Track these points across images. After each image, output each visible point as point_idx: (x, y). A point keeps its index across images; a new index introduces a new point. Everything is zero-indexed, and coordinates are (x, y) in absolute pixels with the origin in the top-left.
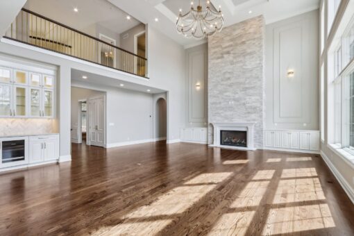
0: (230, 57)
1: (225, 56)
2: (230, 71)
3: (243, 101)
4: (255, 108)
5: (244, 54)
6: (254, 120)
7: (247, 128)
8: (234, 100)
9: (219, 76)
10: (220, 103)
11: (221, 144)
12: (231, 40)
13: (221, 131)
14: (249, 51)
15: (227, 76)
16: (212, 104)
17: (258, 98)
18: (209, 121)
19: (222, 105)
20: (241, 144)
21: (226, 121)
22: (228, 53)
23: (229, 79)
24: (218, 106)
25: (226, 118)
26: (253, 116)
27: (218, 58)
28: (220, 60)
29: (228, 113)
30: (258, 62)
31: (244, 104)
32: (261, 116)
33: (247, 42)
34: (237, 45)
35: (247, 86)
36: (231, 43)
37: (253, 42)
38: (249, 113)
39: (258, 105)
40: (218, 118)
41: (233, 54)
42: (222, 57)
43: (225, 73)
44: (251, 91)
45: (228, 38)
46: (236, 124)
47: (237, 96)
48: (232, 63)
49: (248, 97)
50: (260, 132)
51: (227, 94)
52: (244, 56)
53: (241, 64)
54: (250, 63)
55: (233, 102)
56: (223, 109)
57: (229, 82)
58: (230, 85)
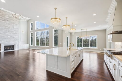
0: (9, 22)
1: (6, 21)
2: (8, 27)
3: (13, 37)
4: (17, 39)
5: (14, 23)
6: (16, 42)
8: (10, 36)
9: (3, 27)
10: (4, 36)
12: (9, 17)
13: (4, 46)
14: (15, 23)
21: (7, 43)
22: (8, 20)
23: (8, 29)
24: (3, 37)
25: (7, 41)
26: (16, 41)
27: (3, 20)
28: (3, 21)
31: (14, 38)
32: (19, 41)
33: (15, 21)
34: (11, 19)
35: (15, 33)
36: (9, 18)
37: (17, 21)
38: (15, 40)
40: (3, 42)
42: (5, 21)
43: (6, 27)
45: (8, 16)
46: (11, 43)
47: (11, 35)
48: (9, 24)
49: (15, 36)
50: (18, 46)
51: (8, 34)
52: (14, 24)
53: (13, 26)
55: (9, 37)
56: (5, 38)
57: (8, 30)
58: (8, 31)
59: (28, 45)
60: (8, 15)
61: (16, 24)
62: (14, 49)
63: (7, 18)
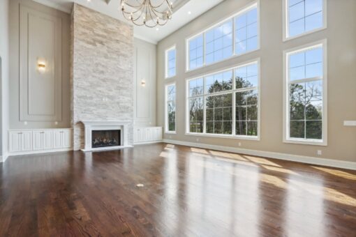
0: (104, 50)
1: (98, 45)
3: (117, 100)
4: (128, 108)
5: (117, 52)
6: (127, 119)
7: (122, 127)
8: (109, 97)
9: (89, 65)
10: (91, 98)
12: (106, 31)
13: (93, 131)
14: (123, 52)
15: (101, 68)
16: (80, 97)
17: (129, 99)
18: (76, 119)
19: (94, 101)
20: (113, 144)
21: (99, 120)
22: (101, 43)
23: (102, 72)
24: (89, 101)
26: (126, 115)
27: (89, 43)
28: (90, 46)
29: (101, 111)
30: (130, 66)
31: (118, 103)
32: (132, 116)
33: (121, 43)
34: (111, 40)
35: (121, 86)
36: (105, 34)
37: (126, 46)
38: (122, 112)
39: (130, 105)
40: (88, 116)
41: (108, 47)
42: (94, 45)
43: (97, 65)
44: (124, 92)
45: (101, 26)
46: (110, 123)
47: (111, 94)
48: (106, 57)
49: (121, 97)
50: (131, 130)
51: (99, 89)
52: (119, 55)
53: (116, 62)
54: (124, 66)
55: (107, 99)
56: (95, 105)
57: (102, 76)
58: (104, 80)
59: (160, 129)
60: (103, 25)
61: (123, 55)
62: (119, 144)
63: (101, 33)
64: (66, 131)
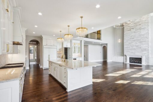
0: (134, 30)
1: (131, 30)
2: (134, 35)
3: (140, 47)
4: (145, 49)
5: (140, 29)
6: (145, 54)
7: (142, 57)
8: (136, 46)
9: (129, 37)
10: (129, 47)
11: (130, 62)
12: (134, 24)
13: (130, 58)
15: (133, 37)
16: (126, 48)
17: (147, 45)
18: (125, 54)
19: (130, 48)
20: (139, 63)
21: (132, 54)
22: (133, 29)
23: (133, 38)
24: (128, 48)
25: (132, 53)
26: (145, 52)
27: (128, 31)
29: (133, 51)
30: (147, 32)
31: (140, 48)
32: (148, 52)
33: (142, 24)
34: (137, 25)
35: (142, 41)
36: (134, 25)
37: (144, 24)
38: (143, 51)
39: (147, 48)
40: (128, 53)
41: (135, 29)
42: (130, 30)
43: (131, 36)
44: (144, 43)
46: (137, 55)
47: (137, 45)
48: (135, 32)
49: (142, 45)
50: (148, 58)
51: (133, 44)
52: (140, 30)
53: (139, 33)
54: (143, 32)
55: (135, 47)
56: (131, 49)
57: (133, 39)
58: (134, 41)
60: (133, 22)
61: (143, 29)
62: (141, 63)
63: (132, 25)
64: (123, 57)
